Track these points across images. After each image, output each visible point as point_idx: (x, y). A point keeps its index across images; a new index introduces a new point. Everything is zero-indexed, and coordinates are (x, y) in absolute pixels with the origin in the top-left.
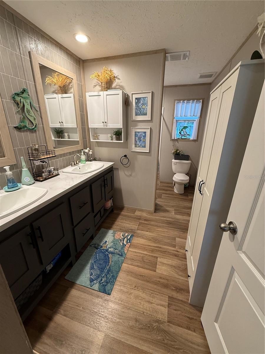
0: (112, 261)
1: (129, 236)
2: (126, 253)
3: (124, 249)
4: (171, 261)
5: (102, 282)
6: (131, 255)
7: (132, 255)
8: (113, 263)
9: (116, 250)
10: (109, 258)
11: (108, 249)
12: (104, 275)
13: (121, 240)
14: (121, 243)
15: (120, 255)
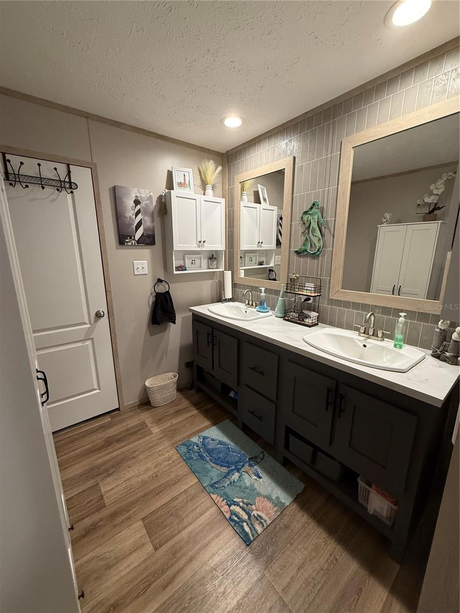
0: (213, 467)
1: (250, 529)
2: (212, 495)
3: (221, 497)
4: (123, 573)
5: (194, 446)
6: (203, 503)
7: (200, 505)
8: (209, 467)
9: (228, 483)
10: (222, 466)
11: (238, 472)
12: (201, 450)
13: (247, 505)
14: (241, 500)
15: (215, 483)
